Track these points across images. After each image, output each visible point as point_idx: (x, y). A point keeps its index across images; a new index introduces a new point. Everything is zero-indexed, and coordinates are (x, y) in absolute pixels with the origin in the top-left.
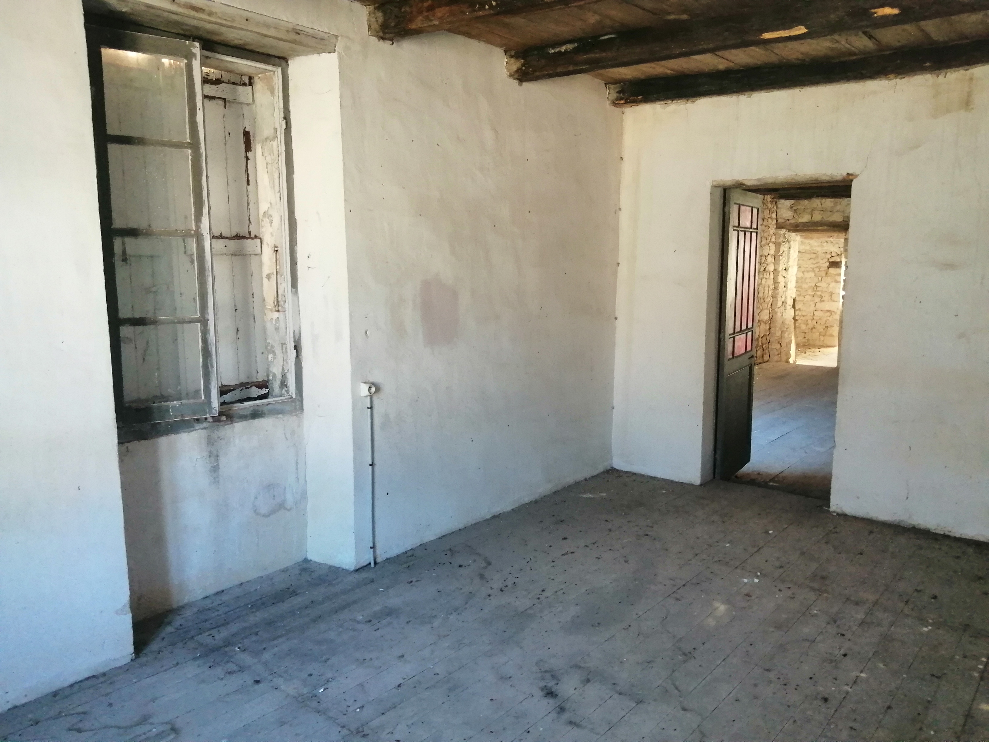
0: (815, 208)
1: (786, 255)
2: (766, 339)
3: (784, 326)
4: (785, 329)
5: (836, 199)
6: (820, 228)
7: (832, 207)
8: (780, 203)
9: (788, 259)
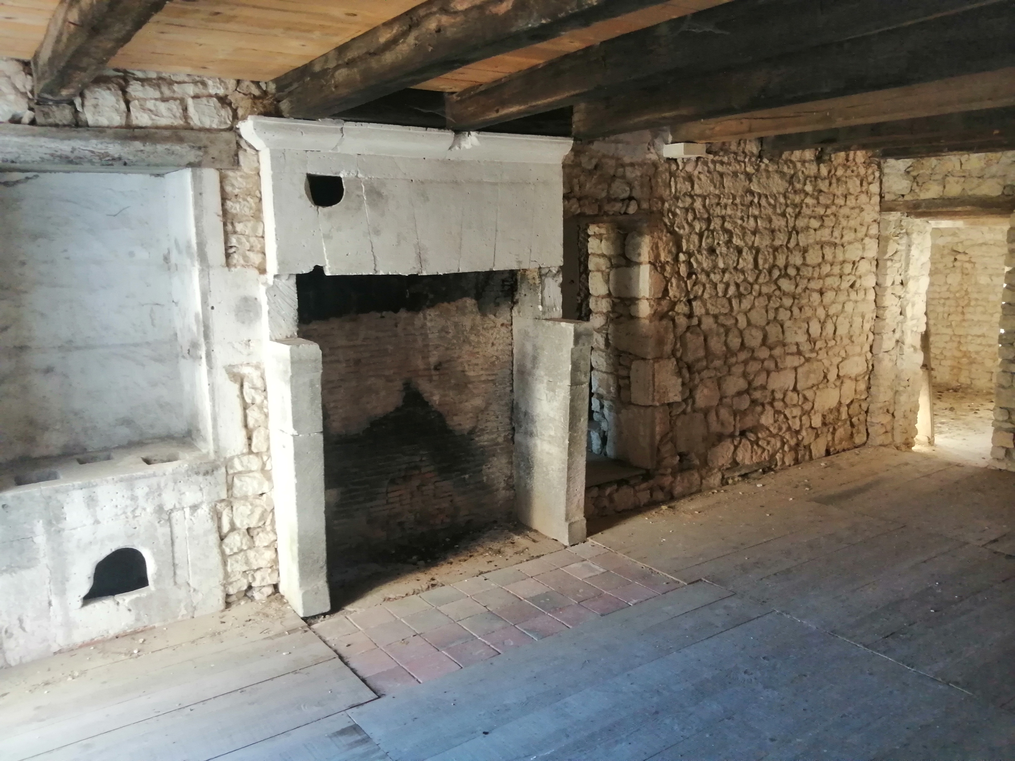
0: (949, 172)
1: (903, 258)
2: (860, 406)
3: (899, 384)
4: (901, 389)
5: (990, 155)
6: (959, 209)
7: (982, 169)
8: (888, 164)
9: (908, 264)
